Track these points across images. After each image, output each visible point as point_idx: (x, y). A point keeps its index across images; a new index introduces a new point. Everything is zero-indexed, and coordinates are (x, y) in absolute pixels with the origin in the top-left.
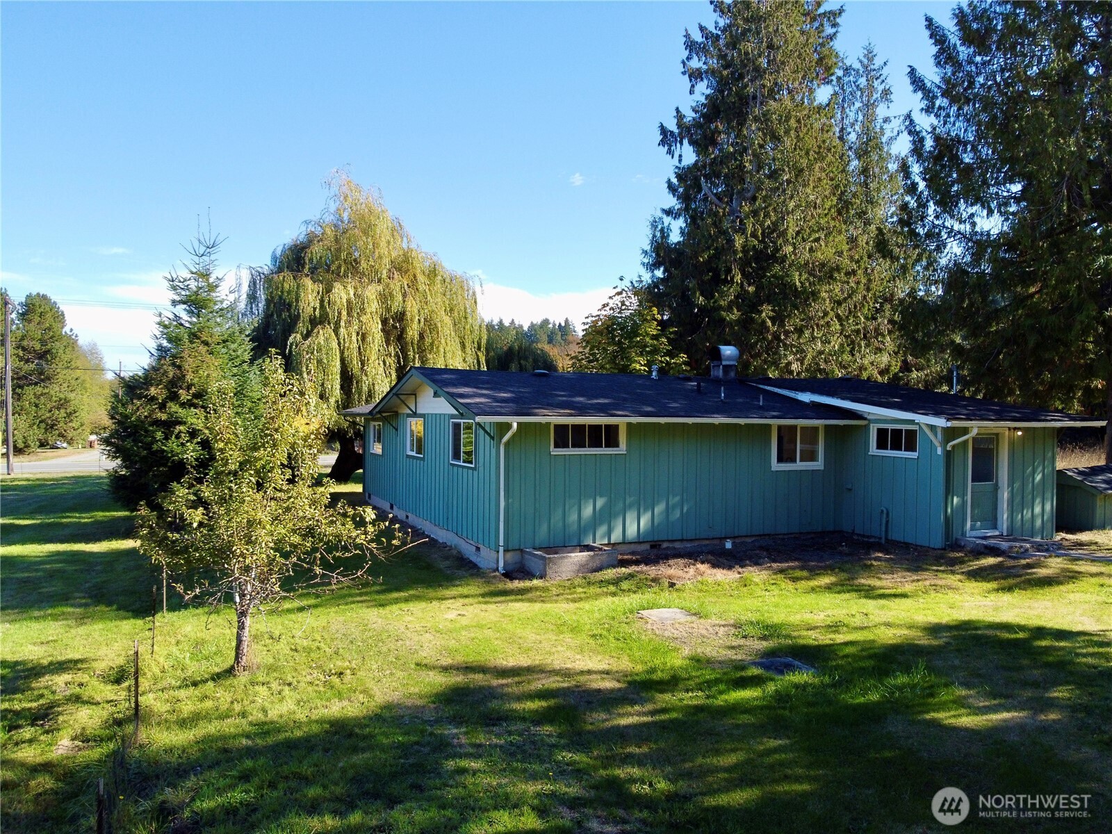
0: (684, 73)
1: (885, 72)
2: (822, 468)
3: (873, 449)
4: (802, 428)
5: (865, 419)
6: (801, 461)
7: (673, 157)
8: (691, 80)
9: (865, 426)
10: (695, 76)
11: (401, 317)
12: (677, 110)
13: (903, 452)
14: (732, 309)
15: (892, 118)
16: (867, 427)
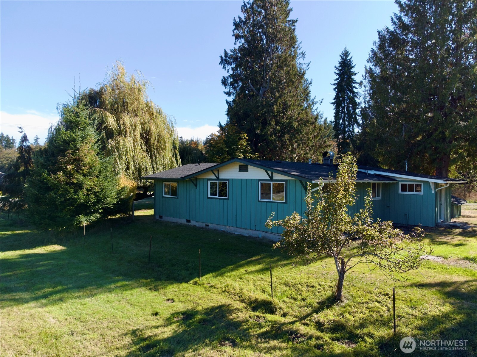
0: (233, 35)
1: (300, 46)
2: (381, 199)
3: (400, 192)
4: (377, 184)
5: (396, 180)
6: (377, 196)
7: (225, 70)
8: (236, 39)
9: (396, 183)
10: (237, 37)
11: (148, 133)
12: (225, 50)
13: (414, 193)
14: (272, 135)
15: (303, 64)
16: (397, 184)
